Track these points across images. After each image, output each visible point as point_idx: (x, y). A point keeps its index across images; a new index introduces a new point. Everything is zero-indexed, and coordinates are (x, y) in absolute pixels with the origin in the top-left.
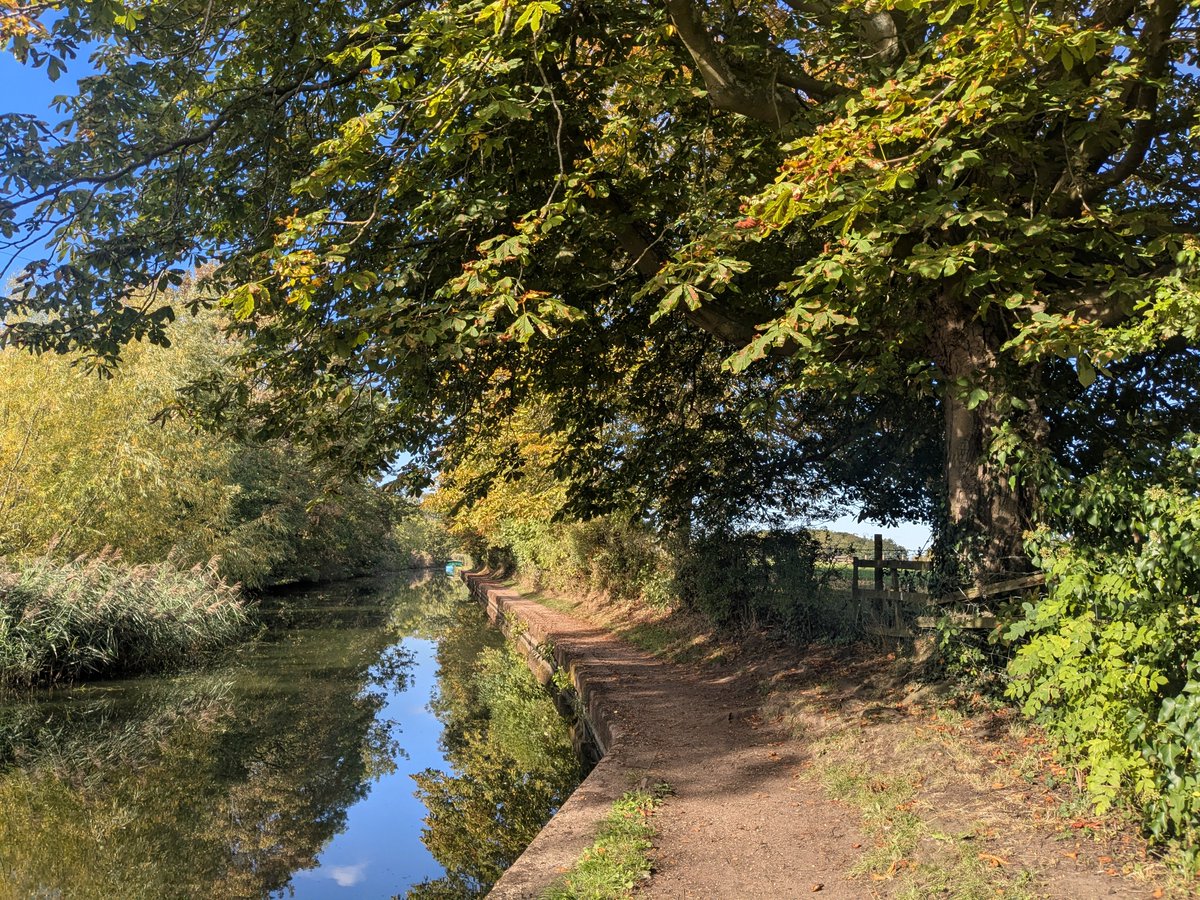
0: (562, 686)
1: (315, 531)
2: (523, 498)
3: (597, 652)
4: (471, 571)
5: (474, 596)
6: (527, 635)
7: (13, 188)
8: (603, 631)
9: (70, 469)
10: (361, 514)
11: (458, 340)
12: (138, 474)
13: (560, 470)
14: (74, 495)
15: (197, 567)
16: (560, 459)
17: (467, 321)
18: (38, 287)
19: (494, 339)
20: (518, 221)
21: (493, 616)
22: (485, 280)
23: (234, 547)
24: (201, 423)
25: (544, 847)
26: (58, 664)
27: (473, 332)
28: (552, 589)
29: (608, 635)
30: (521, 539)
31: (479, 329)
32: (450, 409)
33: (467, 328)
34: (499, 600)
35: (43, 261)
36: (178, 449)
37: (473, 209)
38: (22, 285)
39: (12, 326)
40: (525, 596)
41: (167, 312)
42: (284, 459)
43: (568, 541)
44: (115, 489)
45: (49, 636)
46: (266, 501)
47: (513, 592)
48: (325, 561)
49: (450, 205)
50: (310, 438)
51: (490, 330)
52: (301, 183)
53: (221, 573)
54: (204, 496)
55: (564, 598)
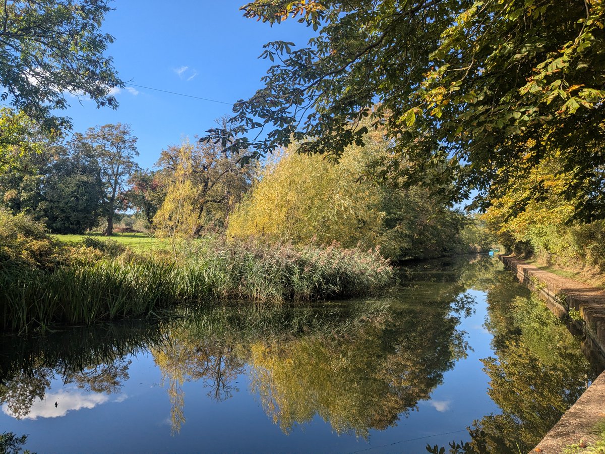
0: (574, 318)
1: (420, 234)
2: (543, 212)
3: (595, 300)
4: (504, 255)
5: (507, 268)
6: (546, 290)
7: (302, 82)
8: (597, 289)
9: (315, 207)
10: (443, 225)
11: (517, 123)
12: (343, 208)
13: (568, 195)
14: (318, 219)
15: (370, 250)
16: (568, 188)
17: (522, 113)
18: (312, 125)
19: (538, 120)
20: (561, 49)
21: (521, 279)
22: (542, 85)
23: (385, 241)
24: (377, 182)
25: (588, 402)
26: (318, 292)
27: (526, 118)
28: (559, 265)
29: (601, 291)
30: (537, 237)
31: (529, 116)
32: (500, 165)
33: (521, 116)
34: (525, 270)
35: (313, 114)
36: (358, 196)
37: (524, 50)
38: (306, 125)
39: (302, 144)
40: (541, 268)
41: (365, 130)
42: (404, 198)
43: (569, 237)
44: (333, 215)
45: (315, 279)
46: (398, 219)
47: (532, 266)
48: (425, 248)
49: (510, 50)
50: (428, 185)
51: (535, 116)
52: (434, 54)
53: (381, 253)
54: (370, 218)
55: (568, 269)
